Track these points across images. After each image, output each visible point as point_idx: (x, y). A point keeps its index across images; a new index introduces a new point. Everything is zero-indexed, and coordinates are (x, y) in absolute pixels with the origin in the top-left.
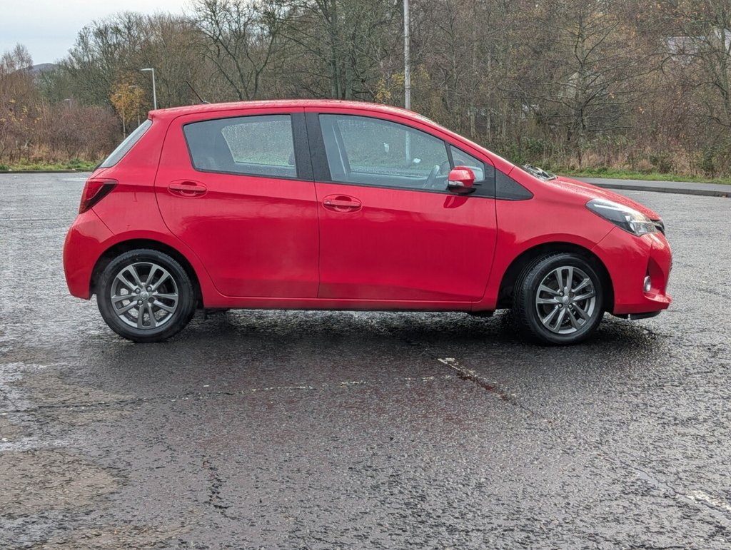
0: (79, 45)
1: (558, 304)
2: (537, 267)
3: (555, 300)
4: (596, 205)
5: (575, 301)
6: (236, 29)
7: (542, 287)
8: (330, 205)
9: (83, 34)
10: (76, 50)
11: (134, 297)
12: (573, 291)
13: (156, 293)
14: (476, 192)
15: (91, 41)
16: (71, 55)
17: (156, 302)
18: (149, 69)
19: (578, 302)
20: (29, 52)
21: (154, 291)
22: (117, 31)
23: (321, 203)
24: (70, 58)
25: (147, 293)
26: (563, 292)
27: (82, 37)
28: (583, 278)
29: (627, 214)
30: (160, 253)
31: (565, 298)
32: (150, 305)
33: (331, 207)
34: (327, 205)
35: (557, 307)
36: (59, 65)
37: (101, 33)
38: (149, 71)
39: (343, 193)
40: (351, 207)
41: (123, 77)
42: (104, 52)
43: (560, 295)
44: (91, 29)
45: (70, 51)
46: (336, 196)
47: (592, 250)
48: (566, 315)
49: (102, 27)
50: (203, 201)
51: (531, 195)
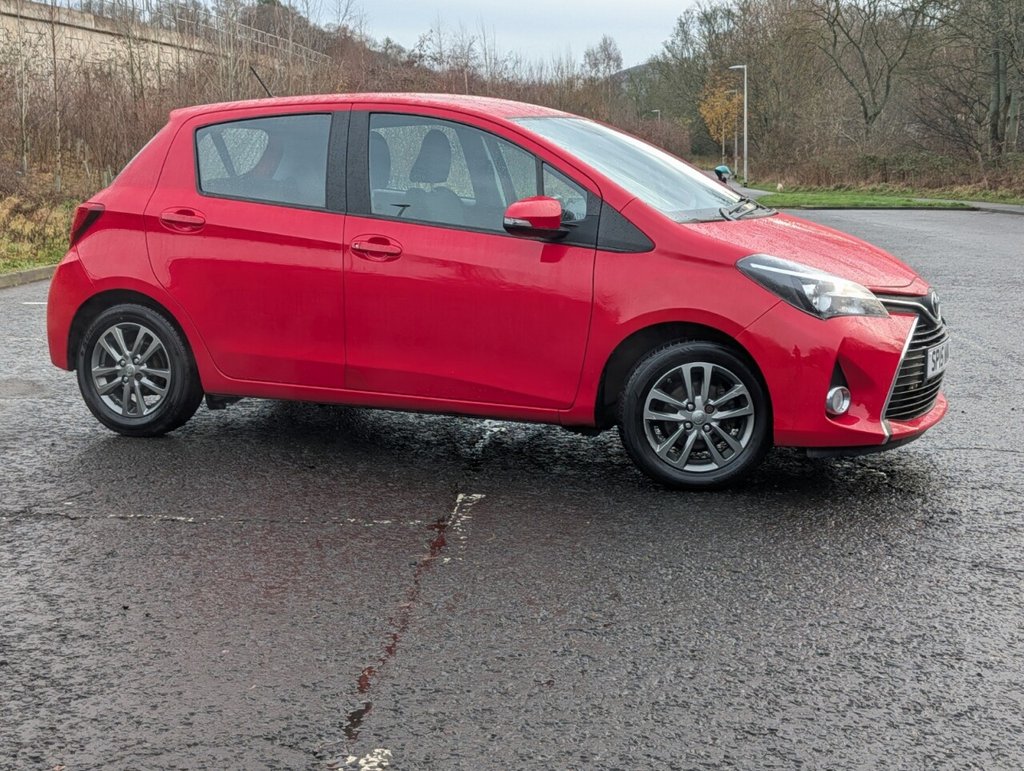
0: (677, 35)
1: (684, 422)
2: (648, 361)
3: (679, 416)
4: (754, 265)
5: (716, 420)
6: (864, 8)
7: (655, 394)
8: (359, 250)
9: (683, 19)
10: (673, 43)
11: (118, 370)
12: (712, 402)
13: (144, 367)
14: (568, 237)
15: (695, 31)
16: (666, 50)
17: (145, 380)
18: (741, 67)
19: (723, 423)
20: (619, 47)
21: (142, 364)
22: (729, 14)
23: (348, 246)
24: (664, 54)
25: (133, 366)
26: (693, 403)
27: (682, 24)
28: (734, 384)
29: (808, 282)
30: (149, 310)
31: (698, 413)
32: (136, 383)
33: (361, 253)
34: (355, 249)
35: (682, 427)
36: (650, 64)
37: (707, 19)
38: (739, 69)
39: (380, 233)
40: (388, 254)
41: (719, 78)
42: (710, 46)
43: (687, 408)
44: (695, 14)
45: (665, 43)
46: (370, 237)
47: (738, 338)
48: (699, 441)
49: (709, 10)
50: (200, 239)
51: (650, 245)
